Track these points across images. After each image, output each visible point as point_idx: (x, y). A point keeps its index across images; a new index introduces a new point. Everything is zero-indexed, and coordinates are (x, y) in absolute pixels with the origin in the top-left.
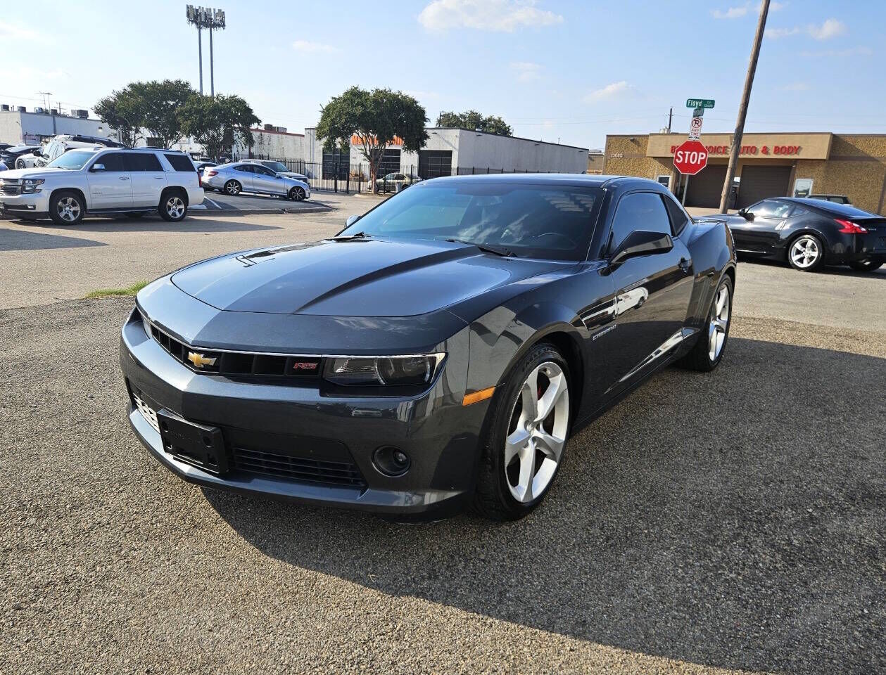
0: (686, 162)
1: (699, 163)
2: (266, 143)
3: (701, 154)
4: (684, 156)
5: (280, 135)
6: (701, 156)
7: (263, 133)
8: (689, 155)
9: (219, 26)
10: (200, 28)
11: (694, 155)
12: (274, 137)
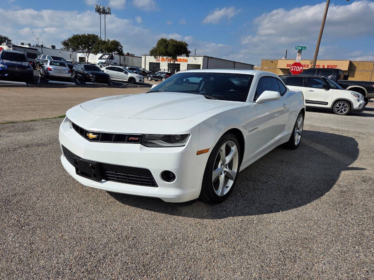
0: (295, 70)
1: (300, 71)
2: (127, 60)
3: (300, 67)
4: (294, 68)
5: (132, 57)
6: (300, 68)
7: (125, 56)
8: (296, 68)
9: (108, 13)
10: (100, 14)
11: (298, 68)
12: (130, 58)
